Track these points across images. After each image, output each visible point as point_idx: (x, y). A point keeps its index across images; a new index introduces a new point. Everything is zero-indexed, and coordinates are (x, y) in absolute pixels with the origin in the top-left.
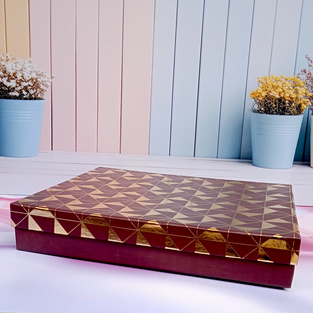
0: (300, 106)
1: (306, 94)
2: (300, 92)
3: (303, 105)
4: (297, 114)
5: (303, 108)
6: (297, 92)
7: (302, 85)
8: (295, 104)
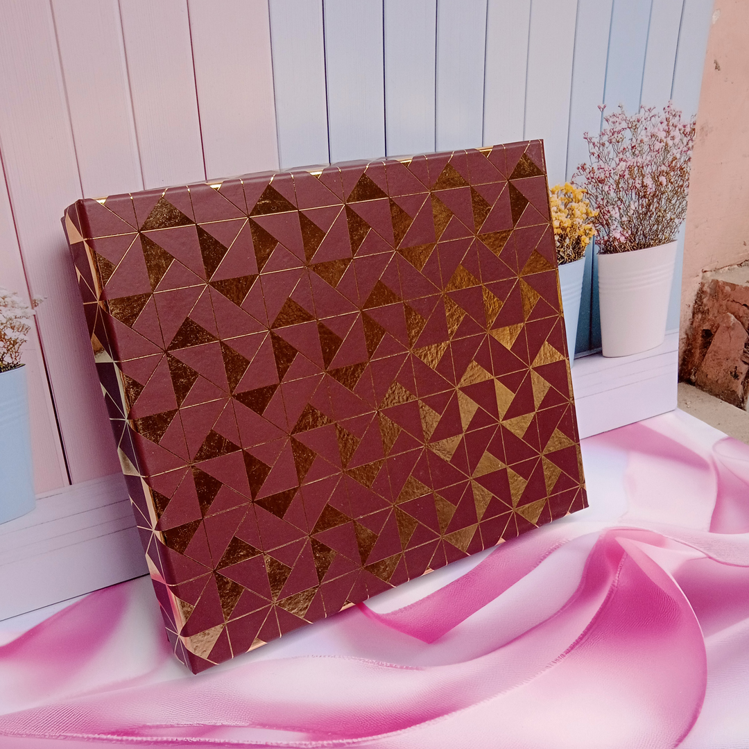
0: (578, 241)
1: (587, 214)
2: (577, 213)
3: (583, 237)
4: (575, 258)
5: (584, 245)
6: (573, 214)
7: (580, 196)
8: (570, 239)
